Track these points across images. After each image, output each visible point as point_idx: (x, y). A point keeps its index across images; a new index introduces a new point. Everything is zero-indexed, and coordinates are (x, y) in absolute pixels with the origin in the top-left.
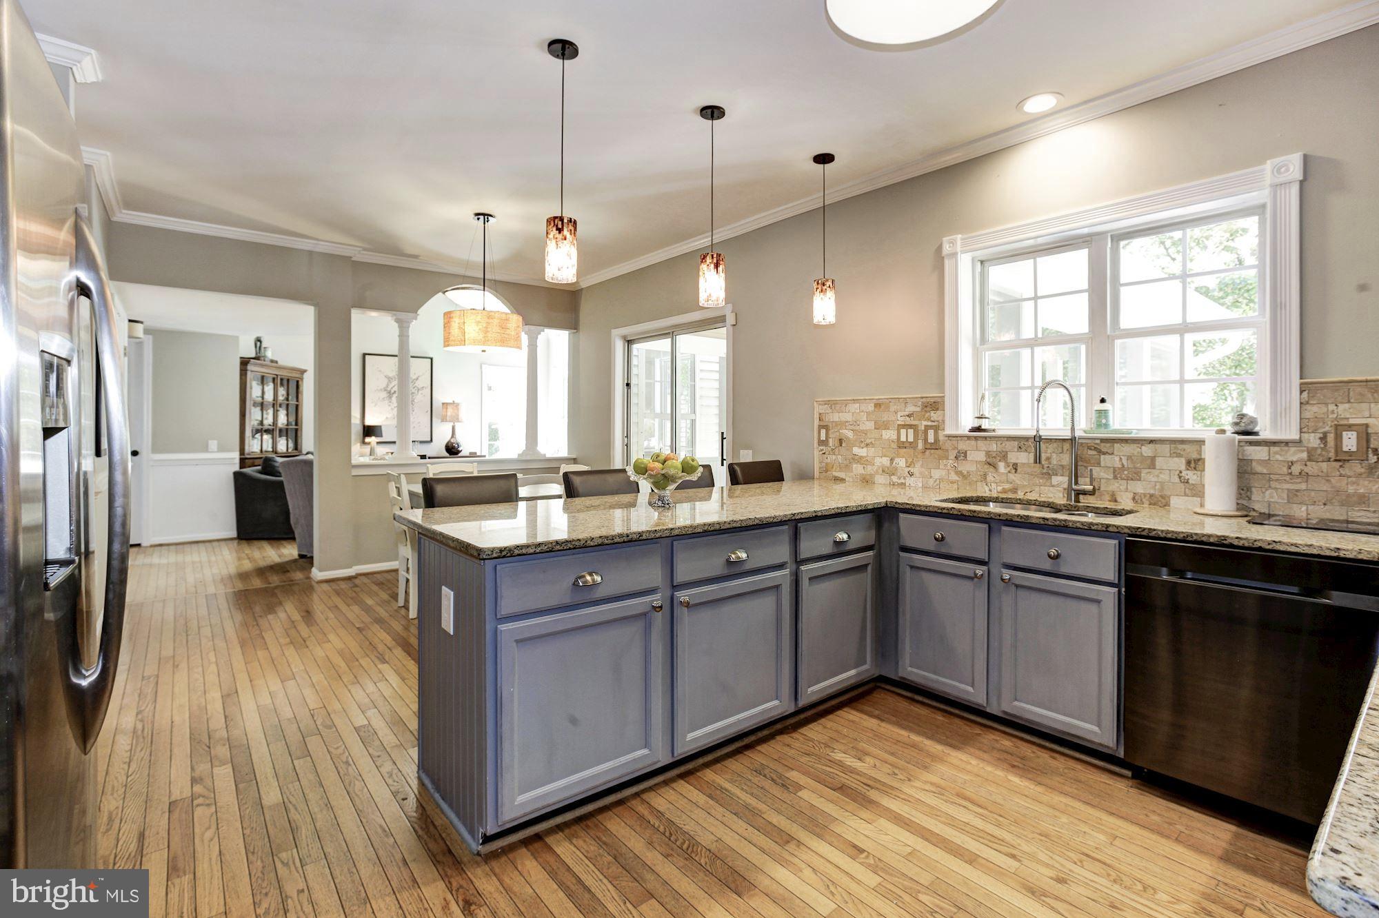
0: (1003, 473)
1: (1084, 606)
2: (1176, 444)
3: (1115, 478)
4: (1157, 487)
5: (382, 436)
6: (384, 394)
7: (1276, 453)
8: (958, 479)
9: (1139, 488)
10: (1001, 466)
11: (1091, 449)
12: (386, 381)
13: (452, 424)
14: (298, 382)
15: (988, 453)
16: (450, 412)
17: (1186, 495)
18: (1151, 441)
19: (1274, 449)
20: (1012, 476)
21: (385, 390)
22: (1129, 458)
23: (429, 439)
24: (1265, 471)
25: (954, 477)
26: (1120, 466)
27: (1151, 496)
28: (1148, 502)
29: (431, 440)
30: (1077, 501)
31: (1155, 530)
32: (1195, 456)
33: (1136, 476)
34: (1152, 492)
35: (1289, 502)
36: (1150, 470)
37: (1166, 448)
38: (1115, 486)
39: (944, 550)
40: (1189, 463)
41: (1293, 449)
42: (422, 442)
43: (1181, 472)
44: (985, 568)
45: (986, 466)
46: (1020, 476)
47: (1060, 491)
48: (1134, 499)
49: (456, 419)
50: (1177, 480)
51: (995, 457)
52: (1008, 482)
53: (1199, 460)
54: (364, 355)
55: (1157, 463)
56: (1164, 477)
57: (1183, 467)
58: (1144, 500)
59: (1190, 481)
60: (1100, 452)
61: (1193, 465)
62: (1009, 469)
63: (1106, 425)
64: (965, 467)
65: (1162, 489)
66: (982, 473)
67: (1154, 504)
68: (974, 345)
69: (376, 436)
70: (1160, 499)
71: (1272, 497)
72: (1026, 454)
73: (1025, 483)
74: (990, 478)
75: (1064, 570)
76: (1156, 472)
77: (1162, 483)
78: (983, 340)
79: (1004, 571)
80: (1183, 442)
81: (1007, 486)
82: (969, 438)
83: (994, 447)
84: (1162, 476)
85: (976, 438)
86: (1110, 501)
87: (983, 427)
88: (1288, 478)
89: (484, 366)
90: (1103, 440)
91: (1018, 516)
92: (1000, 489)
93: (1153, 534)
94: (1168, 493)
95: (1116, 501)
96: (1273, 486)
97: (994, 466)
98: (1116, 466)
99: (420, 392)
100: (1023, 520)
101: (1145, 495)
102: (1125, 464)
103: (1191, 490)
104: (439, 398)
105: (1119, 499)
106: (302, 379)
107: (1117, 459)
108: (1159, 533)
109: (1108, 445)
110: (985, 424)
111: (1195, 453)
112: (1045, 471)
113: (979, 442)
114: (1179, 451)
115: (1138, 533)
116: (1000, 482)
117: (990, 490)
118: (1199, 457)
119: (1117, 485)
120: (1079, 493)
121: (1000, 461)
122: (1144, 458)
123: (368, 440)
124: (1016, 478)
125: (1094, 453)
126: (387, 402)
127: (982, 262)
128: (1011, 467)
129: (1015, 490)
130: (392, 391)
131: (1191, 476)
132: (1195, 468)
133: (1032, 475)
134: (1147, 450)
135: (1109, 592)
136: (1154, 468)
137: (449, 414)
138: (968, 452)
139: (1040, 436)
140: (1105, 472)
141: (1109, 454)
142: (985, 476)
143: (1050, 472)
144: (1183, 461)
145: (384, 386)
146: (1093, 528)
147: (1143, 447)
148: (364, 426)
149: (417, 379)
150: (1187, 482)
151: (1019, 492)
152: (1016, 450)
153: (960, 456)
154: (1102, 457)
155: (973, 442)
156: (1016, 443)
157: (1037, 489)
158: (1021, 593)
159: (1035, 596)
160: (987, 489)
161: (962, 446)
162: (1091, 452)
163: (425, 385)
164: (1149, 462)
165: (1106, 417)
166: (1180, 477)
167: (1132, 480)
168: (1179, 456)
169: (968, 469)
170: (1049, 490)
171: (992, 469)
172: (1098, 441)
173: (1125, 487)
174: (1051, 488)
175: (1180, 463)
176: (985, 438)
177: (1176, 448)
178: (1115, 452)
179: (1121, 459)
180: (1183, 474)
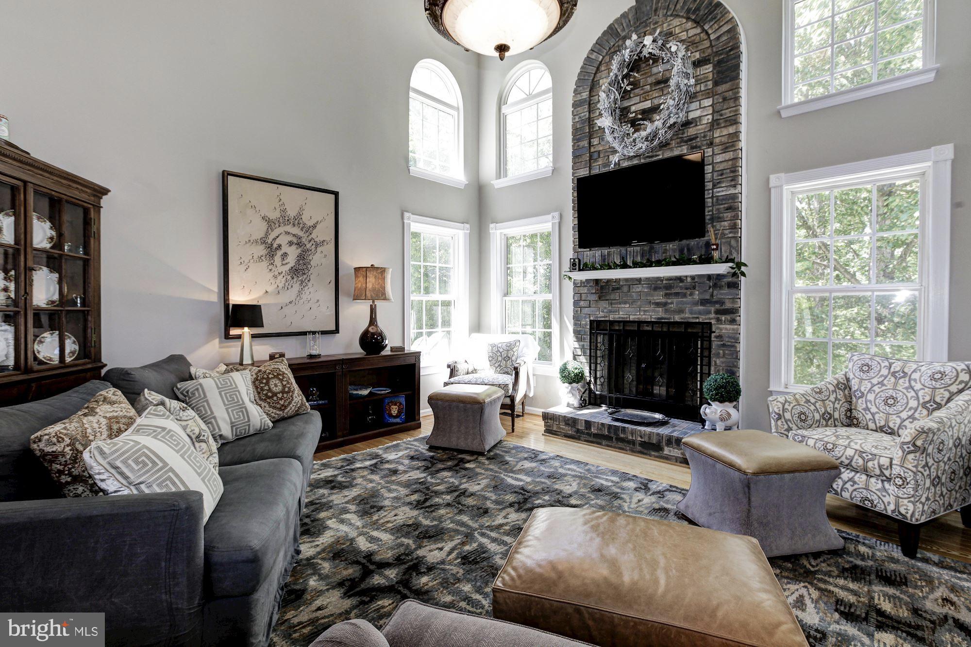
5: (262, 326)
6: (261, 250)
12: (264, 226)
13: (371, 302)
14: (86, 211)
16: (371, 281)
21: (264, 242)
23: (334, 328)
29: (337, 331)
42: (324, 333)
49: (381, 294)
54: (225, 175)
69: (251, 325)
89: (406, 215)
99: (319, 249)
104: (351, 260)
106: (98, 208)
123: (234, 332)
126: (265, 264)
130: (275, 246)
137: (369, 286)
145: (262, 235)
148: (227, 306)
149: (314, 227)
163: (327, 239)
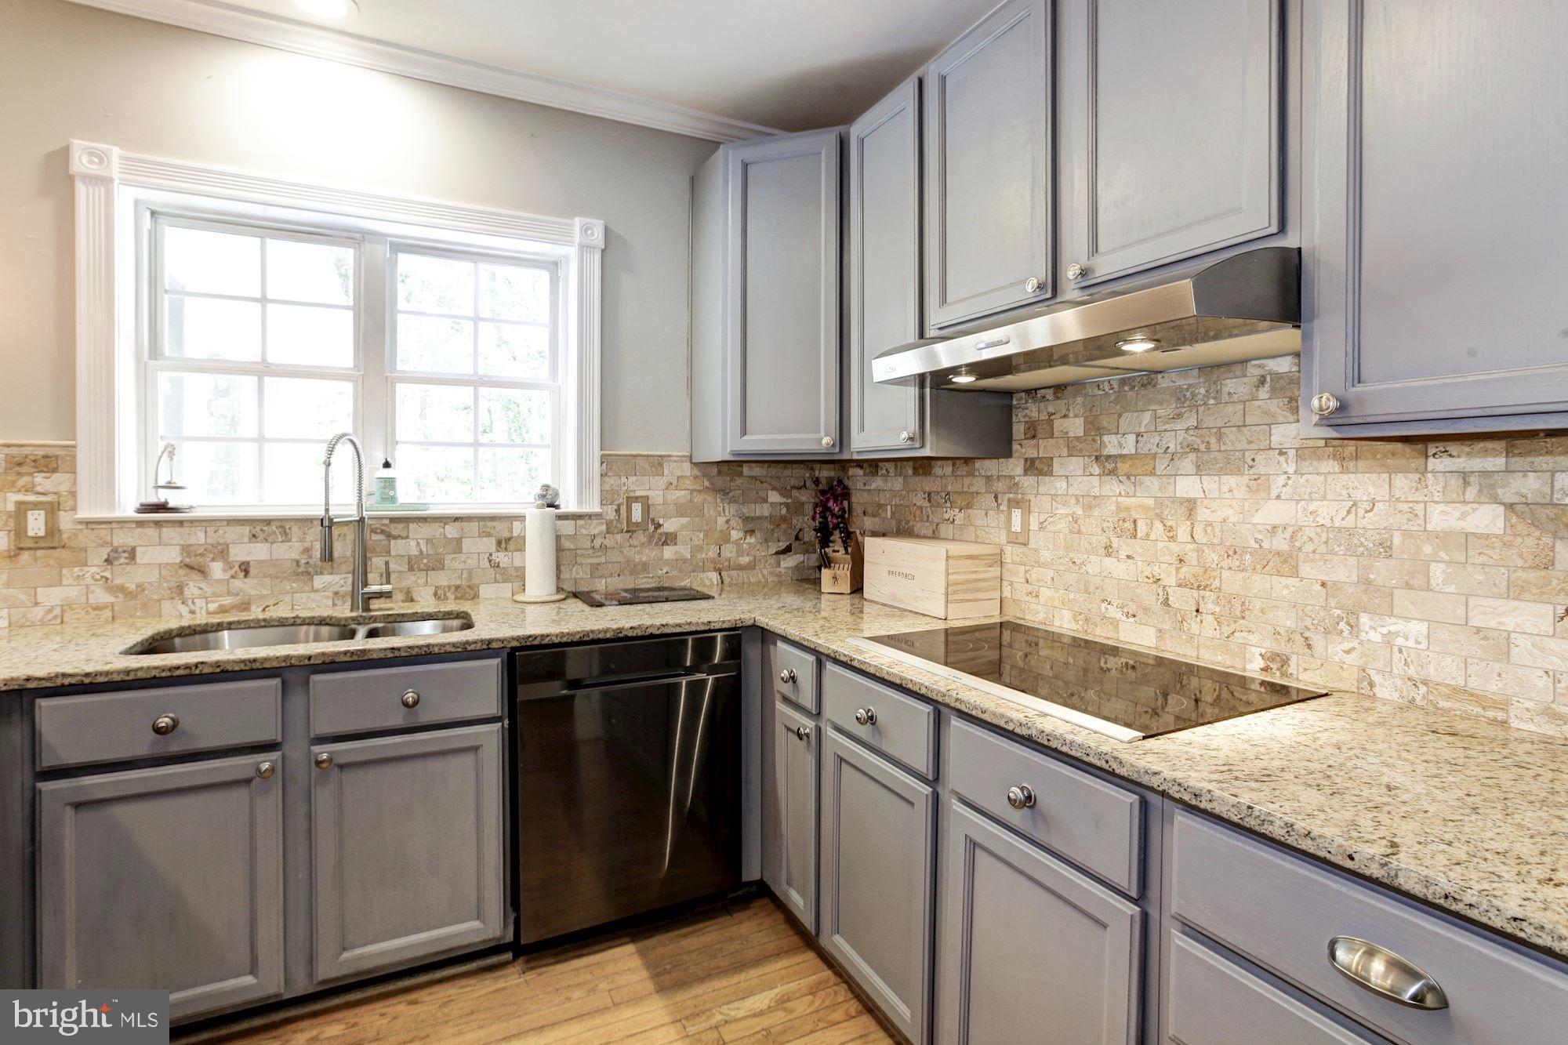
0: (219, 581)
1: (454, 762)
2: (485, 521)
3: (411, 569)
4: (464, 576)
7: (581, 527)
8: (112, 599)
9: (442, 579)
10: (217, 569)
11: (376, 533)
15: (186, 549)
17: (496, 581)
18: (457, 519)
19: (580, 522)
20: (238, 584)
22: (429, 541)
24: (572, 546)
25: (101, 596)
26: (417, 553)
27: (457, 587)
28: (453, 597)
30: (367, 609)
31: (548, 636)
32: (506, 534)
33: (438, 565)
34: (458, 582)
35: (591, 577)
36: (454, 556)
37: (474, 527)
38: (410, 580)
39: (175, 747)
40: (499, 543)
41: (595, 522)
43: (491, 555)
44: (275, 755)
45: (182, 572)
46: (255, 581)
47: (328, 597)
48: (435, 594)
50: (488, 565)
51: (202, 555)
52: (229, 593)
53: (510, 539)
55: (464, 546)
56: (472, 562)
57: (493, 548)
58: (448, 594)
59: (501, 565)
60: (390, 536)
61: (503, 546)
62: (232, 572)
63: (393, 499)
64: (130, 577)
65: (470, 578)
66: (173, 584)
67: (461, 598)
68: (138, 357)
70: (468, 590)
71: (578, 574)
72: (268, 545)
73: (265, 592)
74: (191, 590)
75: (425, 718)
76: (463, 557)
77: (470, 571)
78: (155, 351)
79: (316, 749)
80: (493, 518)
81: (228, 601)
82: (140, 524)
83: (199, 537)
84: (469, 561)
85: (158, 524)
86: (403, 601)
87: (171, 505)
88: (590, 552)
90: (393, 520)
91: (346, 653)
92: (212, 607)
93: (546, 641)
94: (475, 581)
95: (412, 600)
96: (579, 562)
97: (202, 571)
98: (412, 553)
100: (356, 658)
101: (449, 588)
102: (424, 550)
103: (502, 574)
105: (416, 596)
107: (413, 544)
108: (554, 638)
109: (401, 526)
110: (173, 499)
111: (506, 531)
112: (301, 569)
113: (164, 530)
114: (488, 530)
115: (528, 644)
116: (215, 594)
117: (192, 612)
118: (510, 536)
119: (413, 578)
120: (369, 598)
121: (213, 560)
122: (447, 541)
124: (247, 586)
125: (381, 537)
127: (153, 213)
128: (237, 568)
129: (245, 606)
131: (502, 558)
132: (506, 549)
133: (277, 578)
134: (451, 531)
135: (492, 731)
136: (461, 552)
138: (139, 551)
139: (331, 520)
140: (396, 563)
141: (402, 538)
142: (180, 589)
143: (310, 570)
144: (493, 541)
146: (469, 648)
147: (447, 527)
150: (498, 566)
151: (253, 608)
152: (246, 540)
153: (117, 558)
154: (393, 542)
155: (151, 532)
156: (246, 530)
157: (288, 598)
158: (348, 776)
159: (372, 774)
160: (184, 610)
161: (122, 539)
162: (375, 537)
164: (453, 545)
165: (393, 488)
166: (490, 561)
167: (433, 569)
168: (489, 535)
169: (139, 579)
170: (308, 598)
171: (195, 575)
172: (387, 522)
173: (424, 580)
174: (313, 595)
175: (490, 544)
176: (181, 523)
177: (485, 526)
178: (411, 536)
179: (418, 543)
180: (493, 557)
